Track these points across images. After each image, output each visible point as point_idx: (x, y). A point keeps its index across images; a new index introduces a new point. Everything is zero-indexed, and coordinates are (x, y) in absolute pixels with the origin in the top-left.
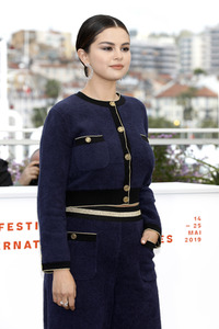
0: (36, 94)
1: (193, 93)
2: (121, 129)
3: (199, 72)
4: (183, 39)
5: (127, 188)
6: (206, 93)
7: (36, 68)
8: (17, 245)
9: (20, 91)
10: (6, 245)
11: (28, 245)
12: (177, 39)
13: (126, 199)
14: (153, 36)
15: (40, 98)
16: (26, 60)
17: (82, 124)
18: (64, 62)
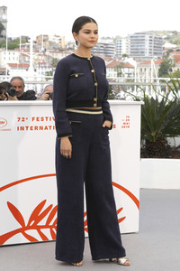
0: (47, 65)
1: (122, 66)
2: (93, 71)
3: (125, 56)
4: (117, 40)
5: (95, 99)
6: (129, 66)
7: (47, 53)
8: (41, 128)
9: (39, 63)
10: (36, 128)
11: (46, 128)
12: (115, 40)
13: (95, 105)
14: (103, 38)
15: (49, 67)
16: (43, 49)
17: (74, 68)
18: (61, 50)
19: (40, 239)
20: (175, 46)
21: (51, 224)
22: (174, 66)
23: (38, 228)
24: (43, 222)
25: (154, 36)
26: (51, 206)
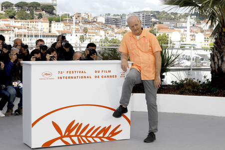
4: (123, 16)
8: (72, 78)
10: (69, 77)
11: (75, 77)
12: (121, 16)
14: (114, 15)
18: (89, 23)
19: (72, 143)
20: (157, 20)
21: (78, 134)
22: (158, 32)
23: (70, 137)
24: (73, 133)
25: (145, 14)
26: (78, 123)
